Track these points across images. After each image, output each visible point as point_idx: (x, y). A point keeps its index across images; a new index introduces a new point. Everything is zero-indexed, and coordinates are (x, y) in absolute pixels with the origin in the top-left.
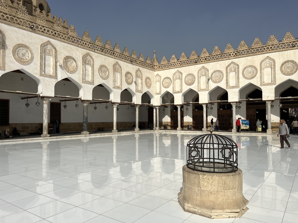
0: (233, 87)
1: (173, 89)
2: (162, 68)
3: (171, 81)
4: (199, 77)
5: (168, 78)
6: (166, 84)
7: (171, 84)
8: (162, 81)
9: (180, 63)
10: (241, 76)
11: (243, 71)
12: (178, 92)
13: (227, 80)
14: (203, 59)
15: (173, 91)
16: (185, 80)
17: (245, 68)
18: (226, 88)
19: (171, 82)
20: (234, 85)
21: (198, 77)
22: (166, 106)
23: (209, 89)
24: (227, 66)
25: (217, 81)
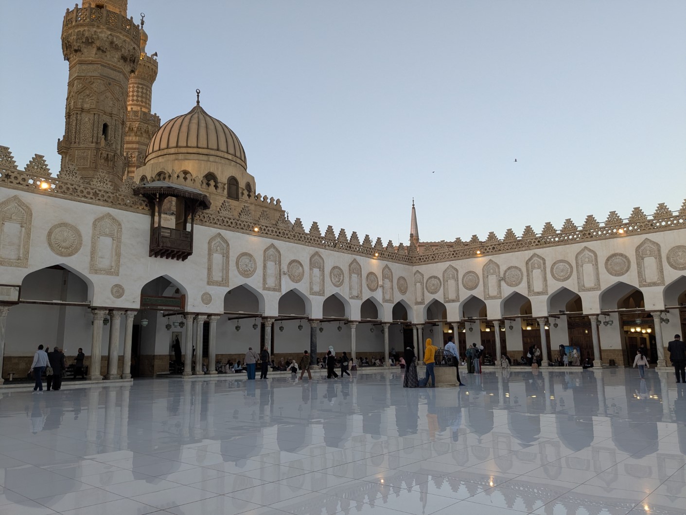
0: (539, 294)
1: (444, 296)
2: (425, 261)
3: (440, 282)
4: (485, 277)
5: (435, 277)
6: (433, 288)
7: (440, 288)
8: (425, 281)
9: (453, 254)
10: (549, 275)
11: (552, 268)
12: (453, 301)
13: (528, 282)
14: (490, 249)
15: (444, 298)
16: (463, 282)
17: (555, 264)
18: (528, 295)
19: (441, 284)
20: (540, 290)
21: (483, 277)
22: (434, 324)
23: (502, 296)
24: (527, 261)
25: (514, 283)
